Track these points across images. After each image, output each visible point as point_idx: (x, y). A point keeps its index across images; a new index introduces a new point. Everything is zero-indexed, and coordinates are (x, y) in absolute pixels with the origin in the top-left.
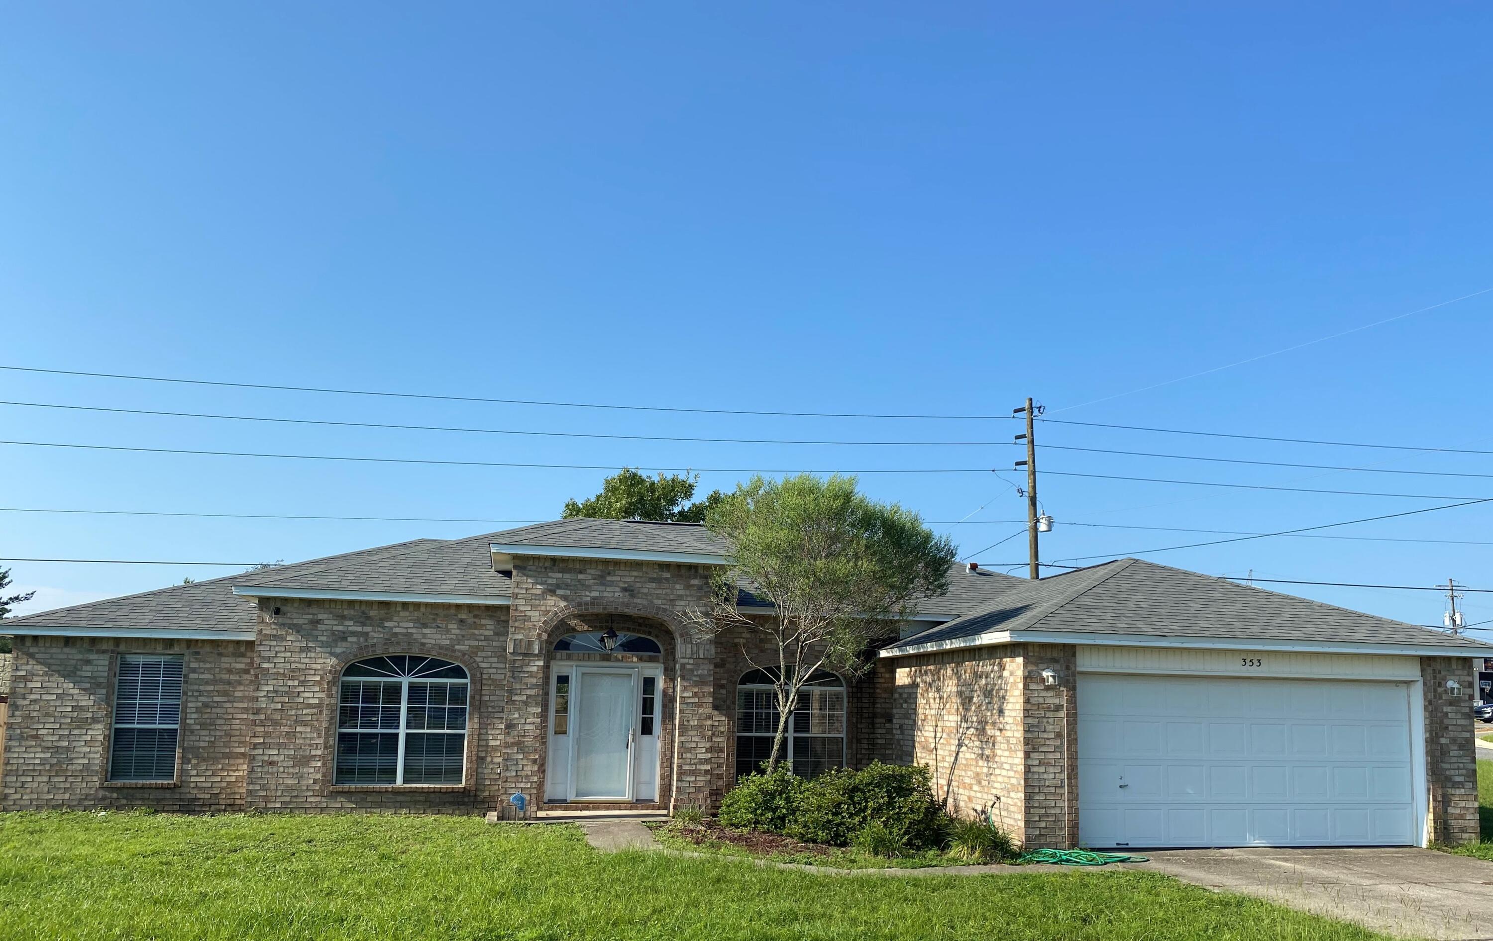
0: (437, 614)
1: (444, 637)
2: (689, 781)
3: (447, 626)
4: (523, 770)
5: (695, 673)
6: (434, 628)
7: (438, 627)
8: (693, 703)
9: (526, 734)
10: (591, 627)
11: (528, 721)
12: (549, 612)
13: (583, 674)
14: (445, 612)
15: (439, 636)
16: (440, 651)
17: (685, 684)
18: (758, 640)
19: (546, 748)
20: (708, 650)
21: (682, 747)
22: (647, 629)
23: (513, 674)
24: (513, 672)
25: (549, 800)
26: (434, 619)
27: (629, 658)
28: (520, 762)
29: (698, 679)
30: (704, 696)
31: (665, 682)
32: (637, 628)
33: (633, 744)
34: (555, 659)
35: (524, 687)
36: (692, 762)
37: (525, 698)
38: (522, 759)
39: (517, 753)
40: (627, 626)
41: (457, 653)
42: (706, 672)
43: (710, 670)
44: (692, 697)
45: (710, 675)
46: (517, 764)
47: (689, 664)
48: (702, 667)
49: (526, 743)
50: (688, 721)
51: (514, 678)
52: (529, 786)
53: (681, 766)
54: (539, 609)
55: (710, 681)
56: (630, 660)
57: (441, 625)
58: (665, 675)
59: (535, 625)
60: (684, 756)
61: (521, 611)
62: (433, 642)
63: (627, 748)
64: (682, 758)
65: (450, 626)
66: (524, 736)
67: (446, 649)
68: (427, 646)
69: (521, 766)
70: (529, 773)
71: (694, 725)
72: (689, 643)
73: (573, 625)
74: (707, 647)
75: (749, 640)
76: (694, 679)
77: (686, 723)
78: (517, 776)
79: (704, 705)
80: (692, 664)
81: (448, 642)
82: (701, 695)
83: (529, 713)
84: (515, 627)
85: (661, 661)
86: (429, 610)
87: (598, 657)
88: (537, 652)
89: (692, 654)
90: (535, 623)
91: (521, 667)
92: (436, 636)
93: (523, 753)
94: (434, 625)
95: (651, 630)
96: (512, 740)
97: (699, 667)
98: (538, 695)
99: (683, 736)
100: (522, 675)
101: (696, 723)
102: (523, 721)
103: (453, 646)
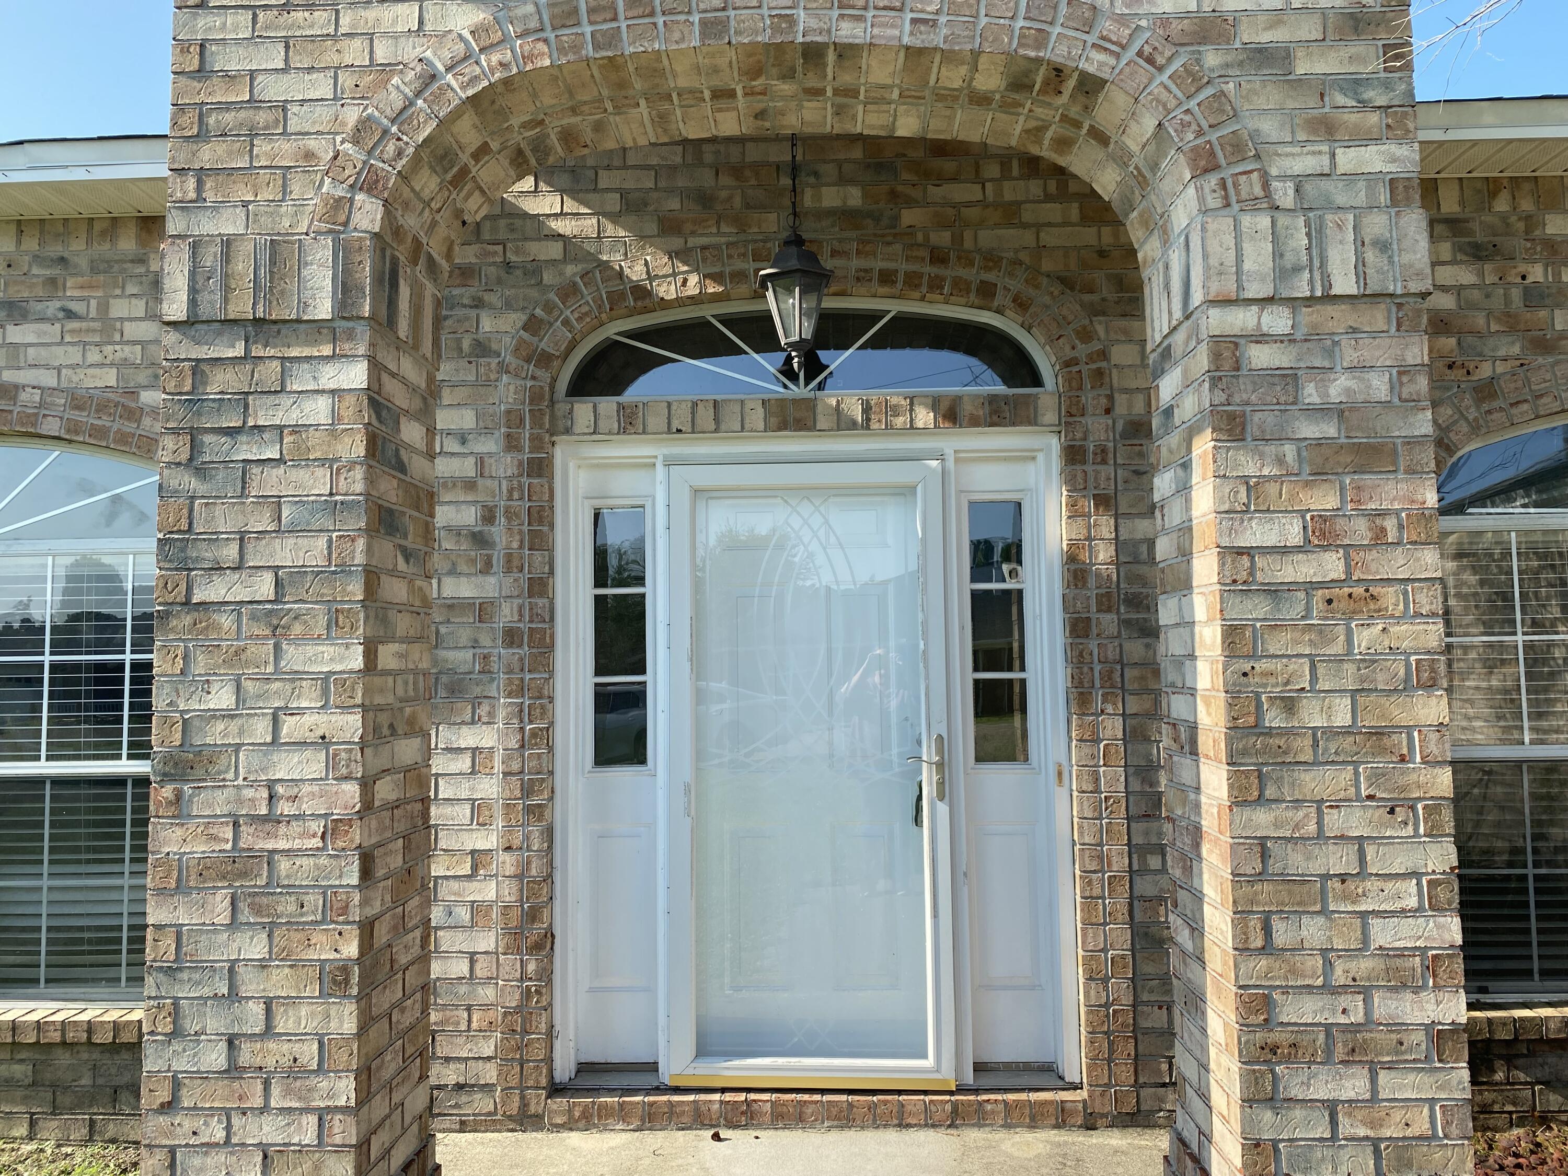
0: (62, 260)
1: (94, 356)
2: (1332, 1107)
3: (104, 307)
4: (268, 1031)
5: (1311, 394)
6: (52, 321)
7: (70, 315)
8: (1310, 587)
9: (285, 808)
10: (717, 278)
11: (290, 727)
12: (388, 69)
13: (697, 492)
14: (103, 249)
15: (74, 353)
16: (80, 416)
17: (1251, 468)
18: (1516, 294)
19: (549, 834)
20: (1383, 246)
21: (1261, 876)
22: (971, 274)
23: (195, 447)
24: (194, 434)
25: (584, 1068)
26: (52, 282)
27: (895, 411)
28: (251, 984)
29: (1330, 429)
30: (1379, 538)
31: (1075, 514)
32: (928, 269)
33: (943, 808)
34: (568, 431)
35: (263, 522)
36: (1339, 977)
37: (265, 587)
38: (263, 965)
39: (234, 925)
40: (880, 264)
41: (147, 421)
42: (1379, 386)
43: (1404, 371)
44: (1302, 549)
45: (1411, 404)
46: (234, 996)
47: (1261, 338)
48: (1349, 354)
49: (284, 865)
50: (1289, 705)
51: (201, 472)
52: (310, 1137)
53: (1267, 1003)
54: (332, 58)
55: (1412, 442)
56: (899, 421)
57: (75, 306)
58: (1071, 481)
59: (309, 155)
60: (1282, 934)
61: (229, 78)
62: (49, 379)
63: (918, 820)
64: (1268, 948)
65: (119, 309)
66: (271, 820)
67: (102, 408)
68: (23, 396)
69: (256, 1009)
70: (309, 1053)
71: (1332, 732)
72: (1252, 205)
73: (636, 273)
74: (1377, 224)
75: (1476, 295)
76: (1309, 430)
77: (1274, 719)
78: (233, 1071)
79: (1390, 597)
80: (1288, 339)
81: (110, 378)
82: (1360, 530)
83: (296, 676)
84: (201, 174)
85: (1050, 417)
86: (31, 244)
87: (757, 417)
88: (323, 309)
89: (1283, 273)
90: (312, 143)
91: (243, 400)
92: (60, 355)
93: (271, 929)
94: (52, 307)
95: (990, 277)
96: (200, 848)
97: (1329, 353)
98: (344, 570)
99: (1261, 800)
100: (247, 450)
101: (1342, 718)
102: (261, 730)
103: (133, 394)
